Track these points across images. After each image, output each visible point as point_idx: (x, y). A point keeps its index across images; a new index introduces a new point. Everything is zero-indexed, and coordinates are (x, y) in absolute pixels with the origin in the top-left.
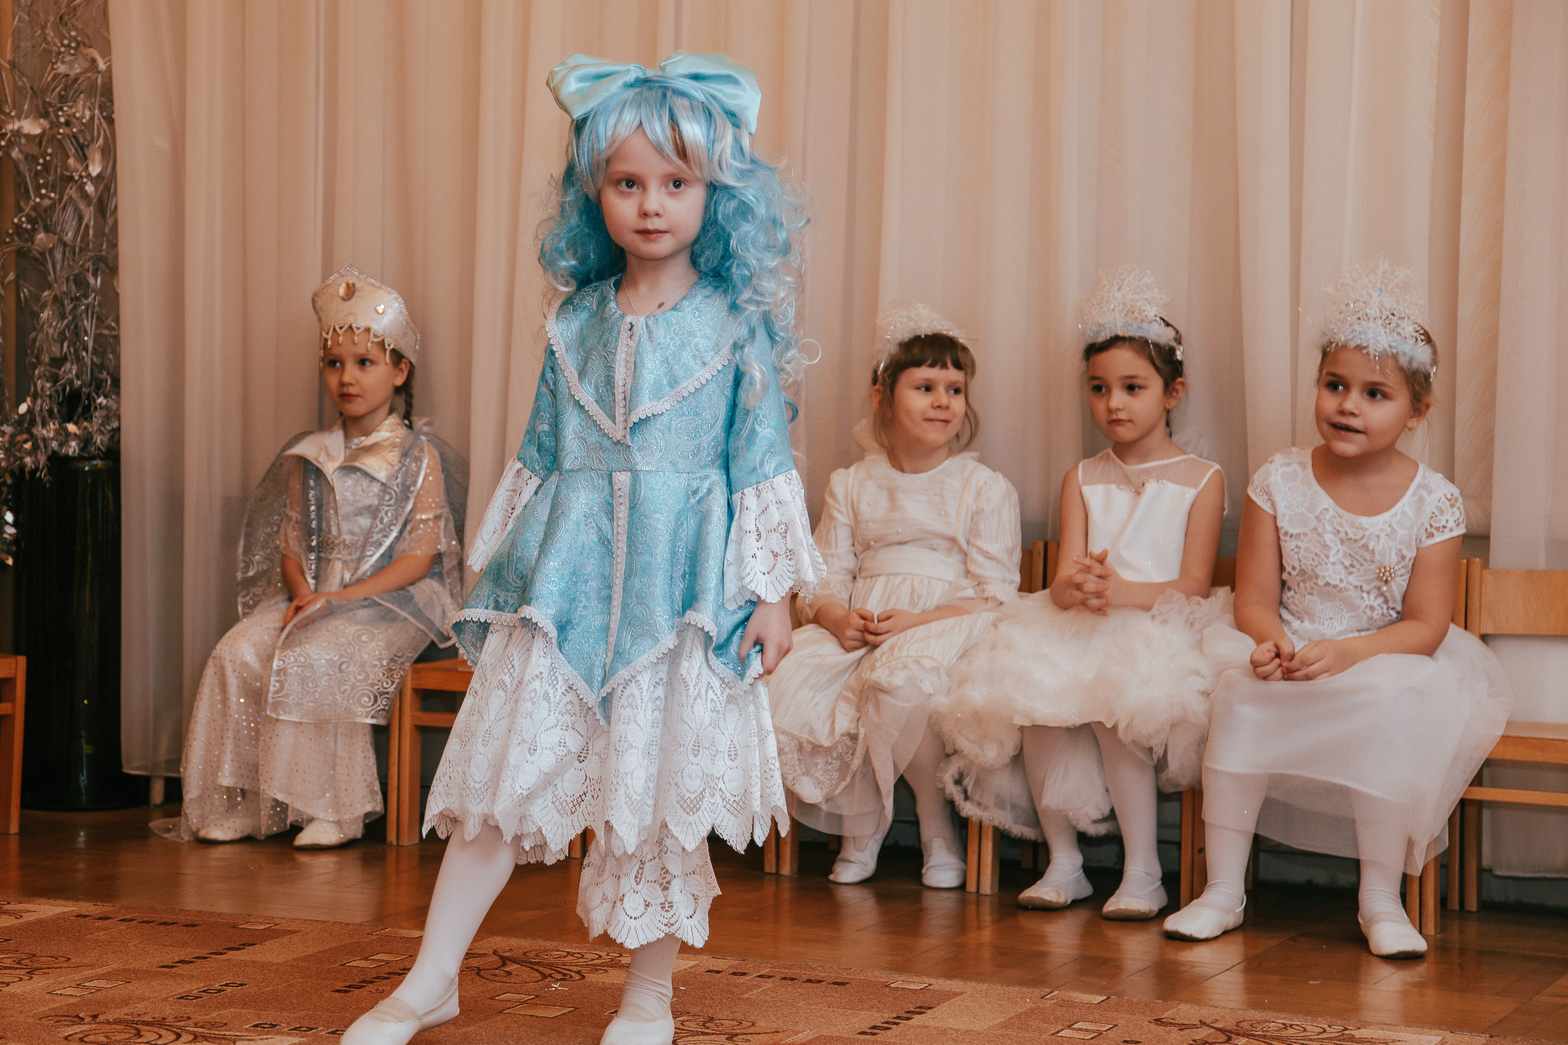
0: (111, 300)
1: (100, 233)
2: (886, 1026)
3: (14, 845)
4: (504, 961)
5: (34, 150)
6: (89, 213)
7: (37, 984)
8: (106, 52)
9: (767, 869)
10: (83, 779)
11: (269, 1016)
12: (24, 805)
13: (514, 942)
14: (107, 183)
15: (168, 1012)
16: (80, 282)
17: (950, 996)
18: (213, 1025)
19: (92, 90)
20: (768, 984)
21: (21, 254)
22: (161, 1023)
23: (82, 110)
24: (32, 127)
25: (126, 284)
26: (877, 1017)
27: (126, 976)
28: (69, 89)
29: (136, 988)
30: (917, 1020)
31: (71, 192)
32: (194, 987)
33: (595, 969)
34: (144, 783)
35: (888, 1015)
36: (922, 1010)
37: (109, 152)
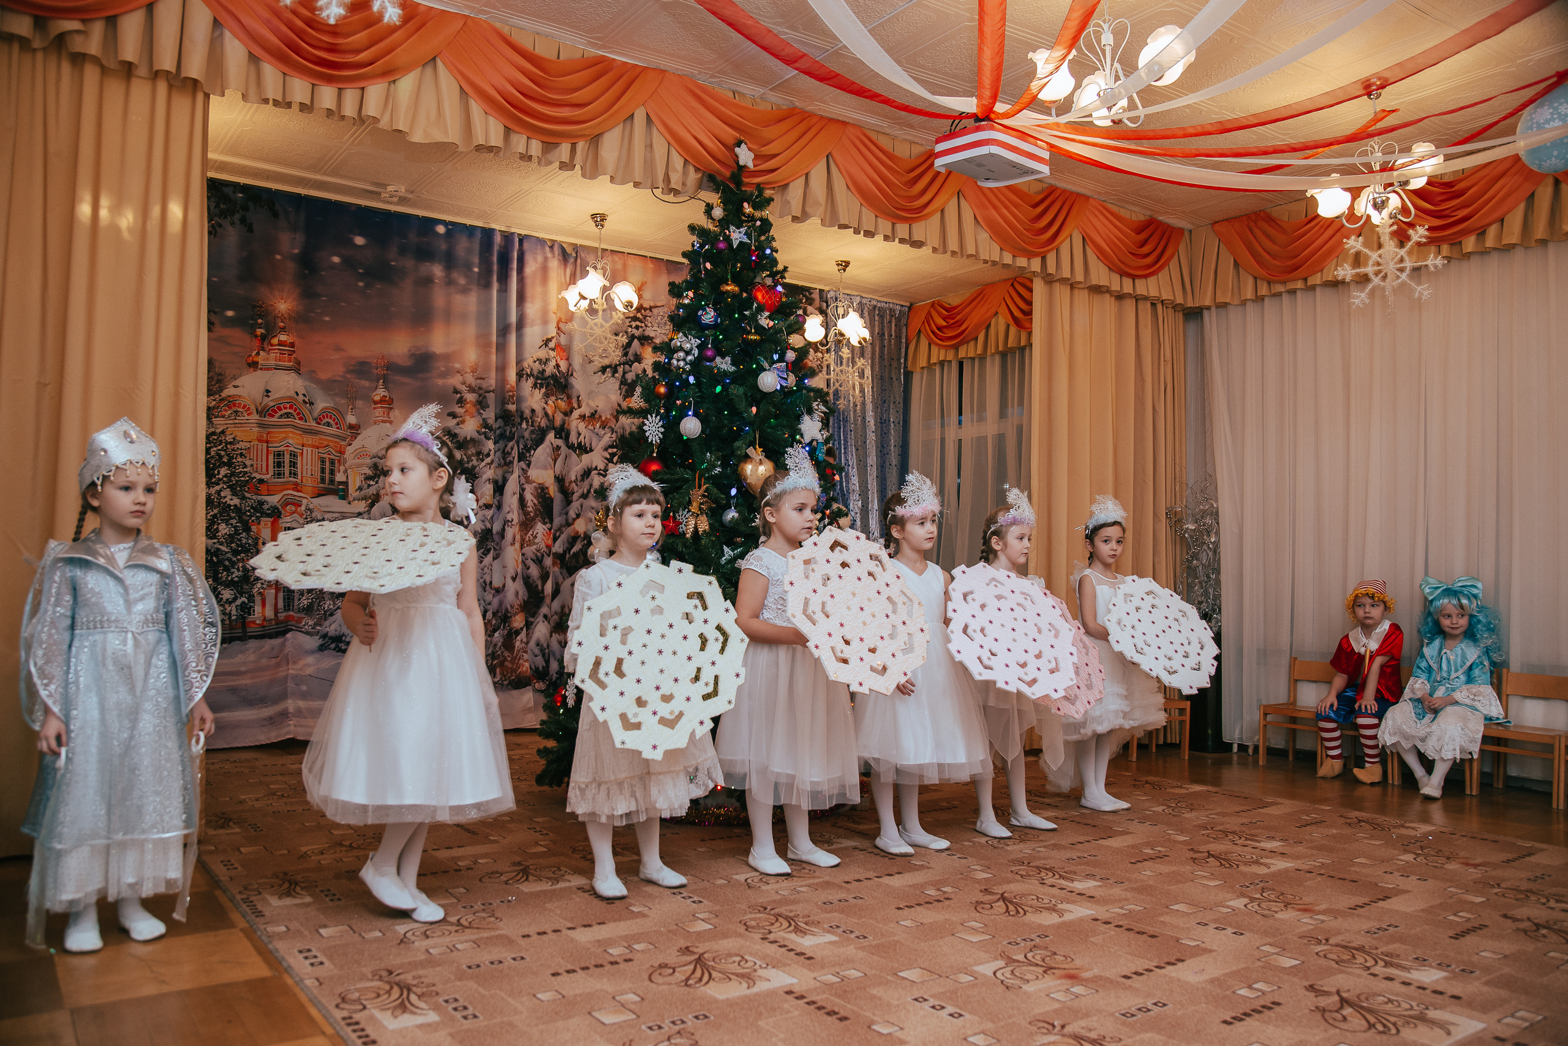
0: (1218, 582)
1: (1214, 560)
2: (1514, 860)
3: (1187, 764)
4: (1360, 821)
5: (1192, 534)
6: (1211, 554)
7: (1193, 815)
8: (1217, 501)
9: (1468, 792)
10: (1210, 743)
11: (1272, 834)
12: (1190, 749)
13: (1363, 814)
14: (1217, 545)
15: (1237, 829)
16: (1208, 577)
17: (1542, 850)
18: (1252, 835)
19: (1212, 514)
20: (1465, 839)
21: (1189, 567)
22: (1234, 833)
23: (1208, 521)
24: (1192, 527)
25: (1223, 577)
26: (1510, 856)
27: (1224, 814)
28: (1204, 514)
29: (1226, 819)
30: (1527, 859)
31: (1205, 547)
32: (1246, 821)
33: (1395, 827)
34: (1231, 744)
35: (1515, 856)
36: (1529, 855)
37: (1217, 533)
